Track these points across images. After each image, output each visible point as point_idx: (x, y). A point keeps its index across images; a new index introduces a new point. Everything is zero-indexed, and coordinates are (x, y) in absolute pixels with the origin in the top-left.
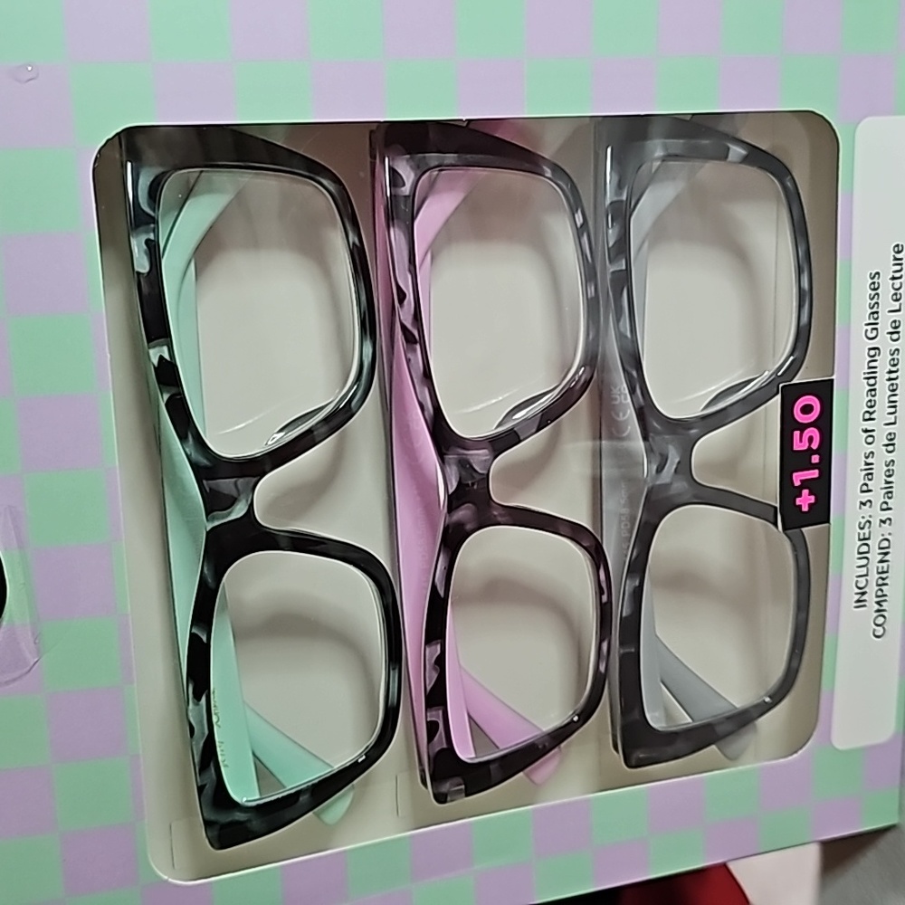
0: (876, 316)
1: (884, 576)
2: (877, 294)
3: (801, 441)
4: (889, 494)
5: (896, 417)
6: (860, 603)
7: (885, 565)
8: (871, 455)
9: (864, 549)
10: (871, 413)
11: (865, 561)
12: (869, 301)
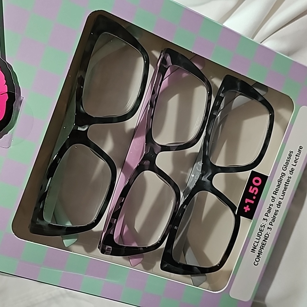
0: (287, 164)
1: (264, 246)
2: (290, 158)
3: (252, 190)
5: (283, 197)
6: (253, 251)
7: (265, 243)
8: (272, 205)
9: (260, 234)
10: (276, 193)
11: (259, 238)
12: (287, 159)
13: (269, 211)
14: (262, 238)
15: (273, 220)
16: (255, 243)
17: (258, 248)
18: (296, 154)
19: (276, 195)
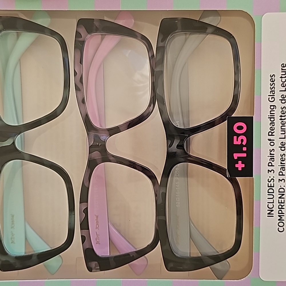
0: (273, 92)
1: (282, 204)
2: (274, 84)
3: (237, 140)
5: (285, 136)
6: (270, 215)
7: (283, 200)
8: (273, 150)
9: (271, 191)
10: (272, 133)
11: (272, 197)
12: (270, 86)
13: (272, 159)
14: (277, 195)
15: (283, 168)
16: (269, 204)
17: (276, 210)
18: (280, 76)
19: (274, 135)
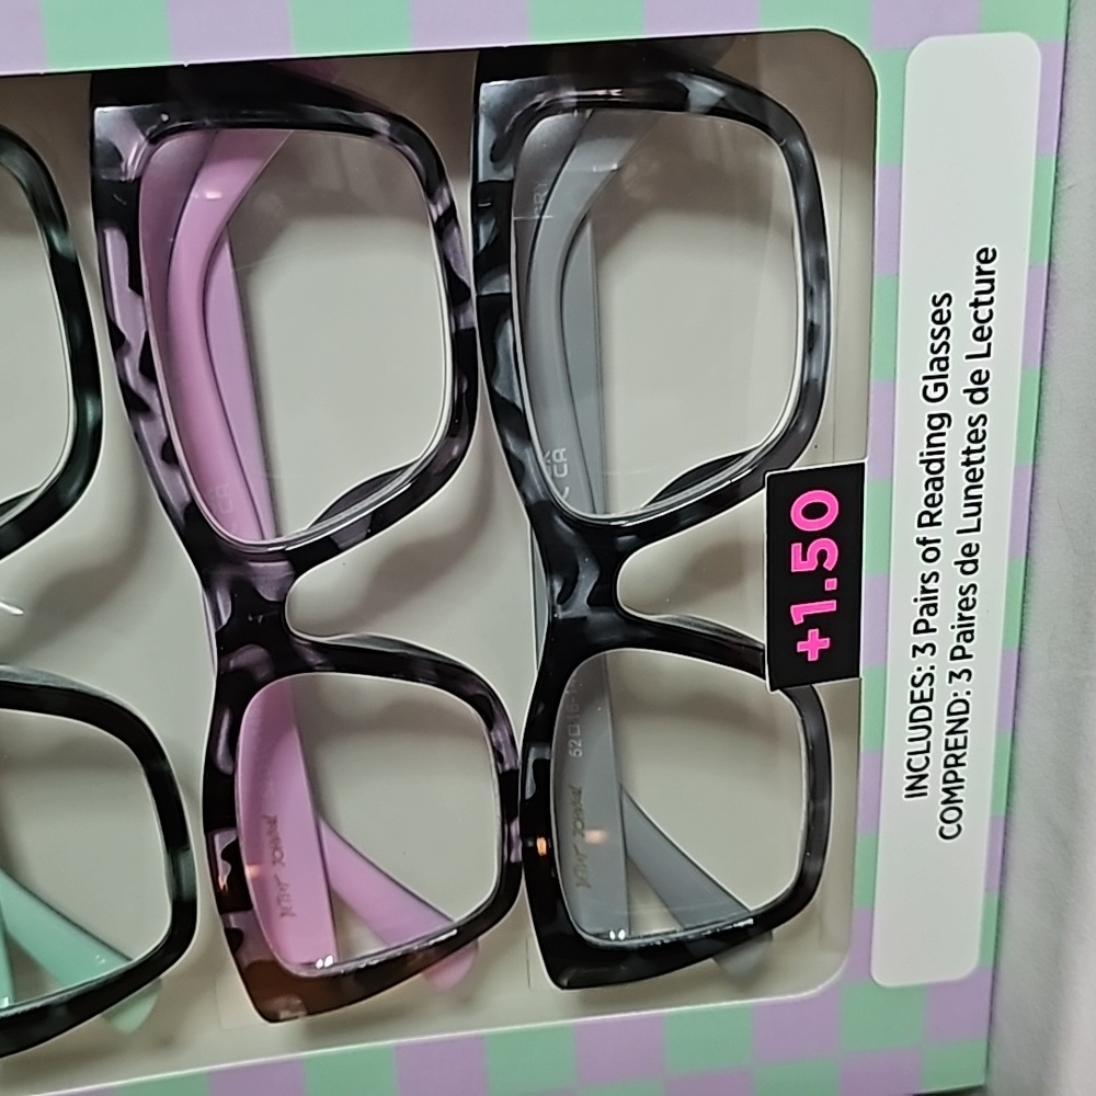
0: (943, 364)
1: (958, 752)
2: (947, 329)
3: (804, 558)
4: (967, 634)
5: (979, 521)
6: (916, 789)
7: (960, 738)
8: (934, 578)
9: (921, 714)
10: (932, 516)
11: (924, 732)
12: (931, 341)
13: (930, 607)
14: (940, 724)
16: (914, 757)
17: (936, 772)
18: (972, 301)
19: (939, 524)
